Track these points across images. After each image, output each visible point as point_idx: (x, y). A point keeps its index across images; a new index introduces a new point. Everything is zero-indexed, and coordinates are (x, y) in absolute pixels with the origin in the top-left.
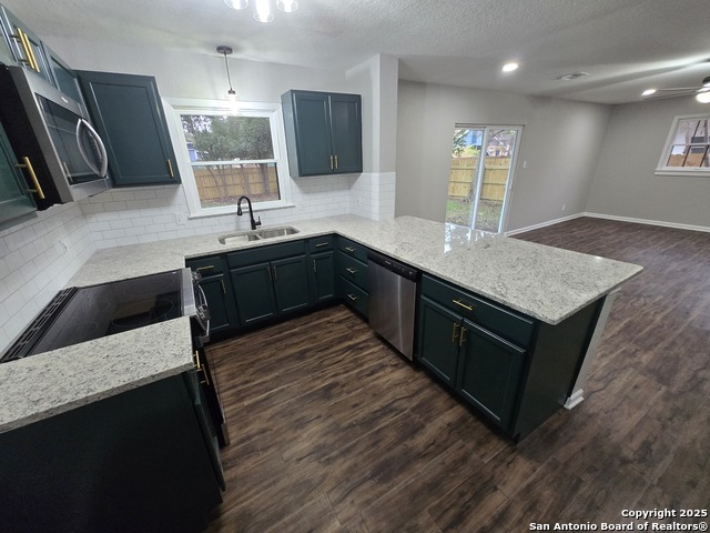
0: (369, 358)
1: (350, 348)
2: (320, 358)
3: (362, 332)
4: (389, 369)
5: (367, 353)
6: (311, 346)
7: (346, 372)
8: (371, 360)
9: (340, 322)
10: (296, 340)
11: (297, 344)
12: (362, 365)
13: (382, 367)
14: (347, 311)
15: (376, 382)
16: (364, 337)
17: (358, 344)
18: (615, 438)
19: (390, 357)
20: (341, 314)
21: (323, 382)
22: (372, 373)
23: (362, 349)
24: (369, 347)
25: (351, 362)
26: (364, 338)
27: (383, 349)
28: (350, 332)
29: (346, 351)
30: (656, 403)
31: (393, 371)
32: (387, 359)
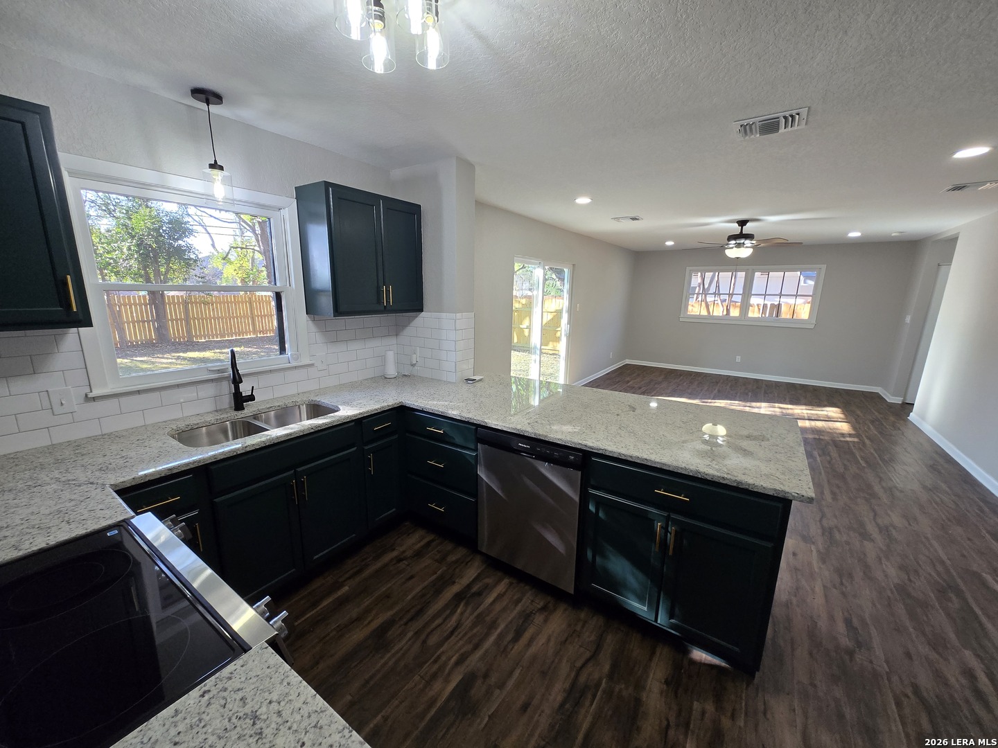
0: (498, 607)
1: (459, 597)
2: (417, 633)
3: (463, 563)
4: (539, 619)
5: (490, 599)
6: (390, 613)
7: (476, 647)
8: (504, 609)
9: (419, 554)
10: (353, 611)
11: (359, 619)
12: (493, 625)
13: (527, 617)
14: (420, 533)
15: (533, 649)
16: (471, 573)
17: (469, 586)
19: (529, 597)
20: (414, 540)
21: (447, 681)
22: (518, 635)
23: (479, 594)
24: (487, 588)
25: (474, 625)
27: (511, 584)
28: (445, 568)
29: (457, 606)
30: (820, 568)
31: (546, 621)
32: (526, 601)
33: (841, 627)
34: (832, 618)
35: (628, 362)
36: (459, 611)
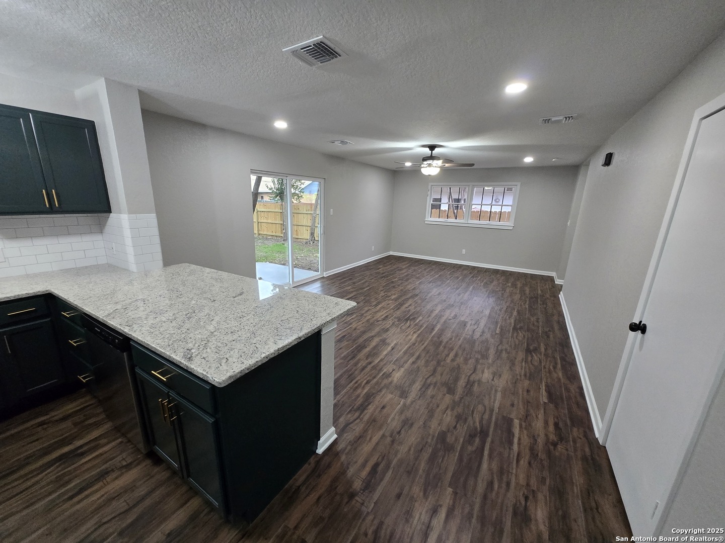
0: (87, 466)
1: (59, 459)
3: (97, 425)
4: (114, 475)
5: (87, 459)
7: (28, 506)
9: (65, 419)
12: (68, 482)
13: (104, 475)
14: (85, 398)
15: (79, 506)
17: (80, 447)
18: (351, 472)
19: (124, 455)
20: (74, 405)
22: (79, 492)
23: (82, 454)
25: (48, 484)
26: (95, 434)
27: (121, 442)
28: (76, 430)
29: (49, 467)
30: (393, 419)
31: (116, 478)
32: (119, 458)
33: (364, 474)
34: (364, 465)
35: (391, 253)
36: (48, 471)
